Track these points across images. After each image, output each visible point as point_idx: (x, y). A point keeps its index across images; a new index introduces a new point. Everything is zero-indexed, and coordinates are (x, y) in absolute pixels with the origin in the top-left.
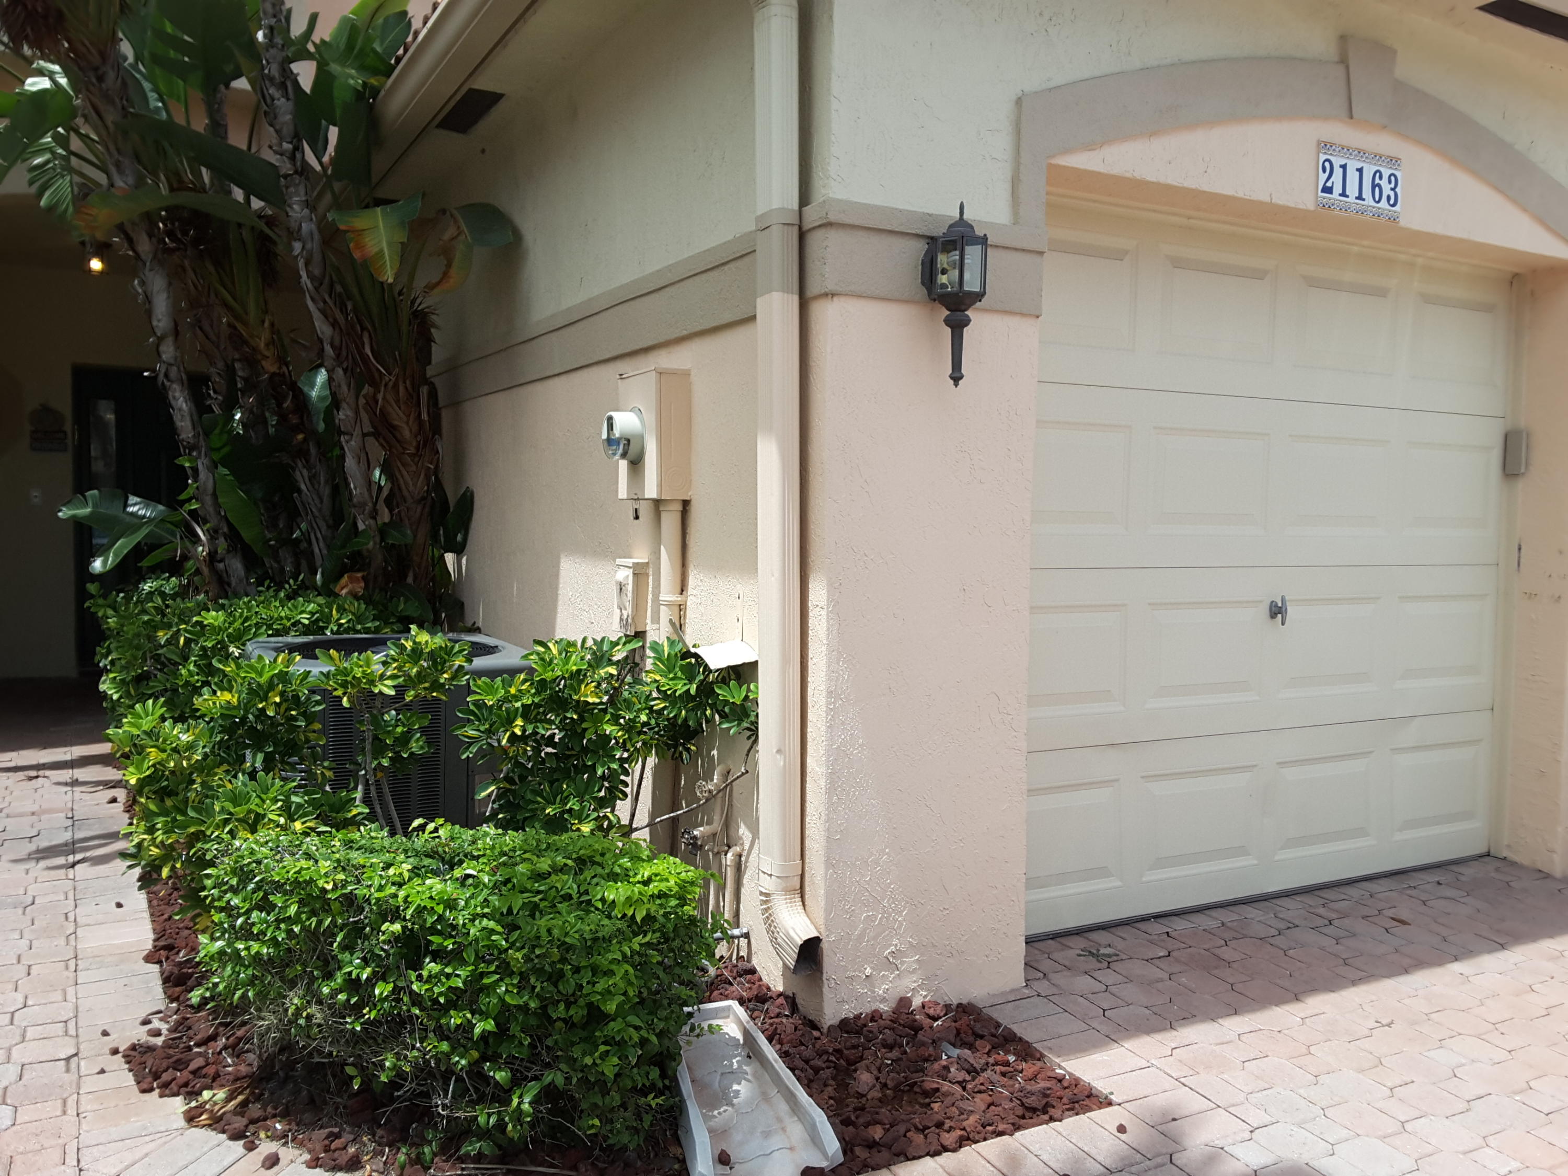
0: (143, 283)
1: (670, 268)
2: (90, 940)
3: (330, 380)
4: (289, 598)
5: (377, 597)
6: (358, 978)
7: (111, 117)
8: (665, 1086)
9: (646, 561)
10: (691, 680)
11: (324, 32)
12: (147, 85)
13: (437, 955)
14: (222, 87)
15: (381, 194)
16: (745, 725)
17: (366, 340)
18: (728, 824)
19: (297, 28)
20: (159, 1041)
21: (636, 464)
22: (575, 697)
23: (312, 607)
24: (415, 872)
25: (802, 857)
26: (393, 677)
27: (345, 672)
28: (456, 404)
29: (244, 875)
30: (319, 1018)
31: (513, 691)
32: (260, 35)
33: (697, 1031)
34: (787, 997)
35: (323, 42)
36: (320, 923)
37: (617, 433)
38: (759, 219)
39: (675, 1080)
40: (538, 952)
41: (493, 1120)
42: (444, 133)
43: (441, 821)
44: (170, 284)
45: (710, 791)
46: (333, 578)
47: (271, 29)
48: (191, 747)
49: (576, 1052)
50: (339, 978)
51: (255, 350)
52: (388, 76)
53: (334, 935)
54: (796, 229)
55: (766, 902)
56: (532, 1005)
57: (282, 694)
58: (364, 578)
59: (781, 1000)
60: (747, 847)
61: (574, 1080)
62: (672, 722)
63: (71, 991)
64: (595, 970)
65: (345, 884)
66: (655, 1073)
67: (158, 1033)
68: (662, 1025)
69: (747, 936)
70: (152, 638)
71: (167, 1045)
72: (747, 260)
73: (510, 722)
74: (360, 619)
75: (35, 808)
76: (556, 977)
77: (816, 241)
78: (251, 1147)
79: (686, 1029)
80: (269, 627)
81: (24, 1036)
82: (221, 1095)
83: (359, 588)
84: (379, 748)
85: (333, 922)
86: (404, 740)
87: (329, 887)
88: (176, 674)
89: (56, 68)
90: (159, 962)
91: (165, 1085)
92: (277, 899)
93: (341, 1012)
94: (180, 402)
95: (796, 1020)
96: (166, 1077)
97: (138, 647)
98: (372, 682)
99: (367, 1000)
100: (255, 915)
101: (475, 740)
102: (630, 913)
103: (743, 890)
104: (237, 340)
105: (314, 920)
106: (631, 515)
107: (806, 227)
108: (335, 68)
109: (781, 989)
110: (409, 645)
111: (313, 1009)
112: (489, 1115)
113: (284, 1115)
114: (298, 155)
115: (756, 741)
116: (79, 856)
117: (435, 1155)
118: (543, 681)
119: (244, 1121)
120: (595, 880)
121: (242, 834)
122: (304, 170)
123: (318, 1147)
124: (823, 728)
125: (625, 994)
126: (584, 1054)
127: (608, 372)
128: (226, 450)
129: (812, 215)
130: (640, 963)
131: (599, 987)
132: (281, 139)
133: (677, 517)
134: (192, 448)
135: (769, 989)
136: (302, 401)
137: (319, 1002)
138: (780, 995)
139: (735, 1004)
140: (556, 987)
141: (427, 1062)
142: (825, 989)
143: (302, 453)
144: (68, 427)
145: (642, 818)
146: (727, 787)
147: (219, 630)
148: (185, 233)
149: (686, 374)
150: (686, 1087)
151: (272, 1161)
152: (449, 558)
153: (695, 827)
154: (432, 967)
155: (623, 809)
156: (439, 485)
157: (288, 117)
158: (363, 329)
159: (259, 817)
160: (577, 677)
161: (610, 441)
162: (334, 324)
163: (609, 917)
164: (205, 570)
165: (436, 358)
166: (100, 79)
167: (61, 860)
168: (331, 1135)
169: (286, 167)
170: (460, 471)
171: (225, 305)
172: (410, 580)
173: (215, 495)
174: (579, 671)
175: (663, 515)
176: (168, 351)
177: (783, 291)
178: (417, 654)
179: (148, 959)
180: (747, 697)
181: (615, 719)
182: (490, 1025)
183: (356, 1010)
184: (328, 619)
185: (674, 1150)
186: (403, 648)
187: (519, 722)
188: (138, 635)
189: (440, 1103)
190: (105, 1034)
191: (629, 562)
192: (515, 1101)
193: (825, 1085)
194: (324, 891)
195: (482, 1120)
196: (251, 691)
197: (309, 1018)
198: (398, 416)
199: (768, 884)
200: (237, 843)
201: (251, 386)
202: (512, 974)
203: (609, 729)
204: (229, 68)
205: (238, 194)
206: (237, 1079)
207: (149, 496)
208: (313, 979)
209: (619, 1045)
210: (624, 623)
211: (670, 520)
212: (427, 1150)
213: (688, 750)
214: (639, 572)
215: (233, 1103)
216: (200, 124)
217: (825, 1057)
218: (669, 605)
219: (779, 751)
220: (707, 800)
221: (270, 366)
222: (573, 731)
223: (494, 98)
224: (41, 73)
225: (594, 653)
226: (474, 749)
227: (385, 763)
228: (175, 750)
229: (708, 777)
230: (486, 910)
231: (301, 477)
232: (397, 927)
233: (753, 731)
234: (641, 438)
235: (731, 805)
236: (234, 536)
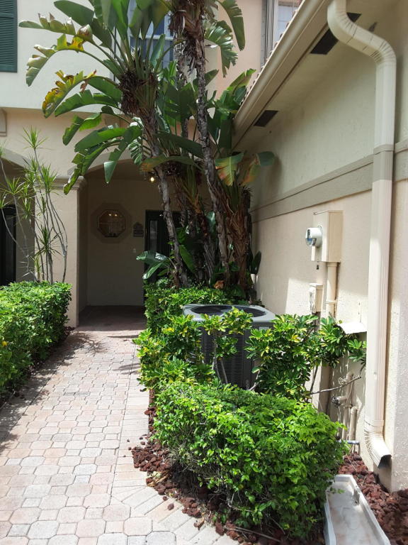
0: (160, 186)
1: (336, 171)
2: (130, 403)
3: (215, 215)
4: (199, 289)
5: (227, 289)
6: (202, 447)
7: (152, 133)
8: (318, 512)
9: (321, 284)
10: (337, 336)
11: (218, 97)
12: (164, 122)
13: (230, 445)
14: (187, 120)
15: (236, 150)
16: (360, 358)
17: (227, 201)
18: (351, 396)
19: (209, 97)
20: (143, 447)
21: (319, 248)
22: (289, 340)
23: (206, 293)
24: (224, 409)
25: (384, 419)
26: (225, 325)
27: (209, 322)
28: (257, 222)
29: (168, 399)
30: (189, 458)
31: (266, 335)
32: (197, 101)
33: (333, 491)
34: (375, 475)
35: (218, 101)
36: (190, 423)
37: (311, 236)
38: (374, 150)
39: (323, 510)
40: (266, 453)
41: (248, 514)
42: (256, 127)
43: (236, 386)
44: (168, 186)
45: (344, 382)
46: (214, 282)
47: (201, 98)
48: (157, 348)
49: (281, 496)
50: (195, 446)
51: (193, 206)
52: (238, 109)
53: (194, 428)
54: (392, 152)
55: (367, 435)
56: (264, 474)
57: (188, 329)
58: (223, 283)
59: (372, 476)
60: (360, 407)
61: (279, 507)
62: (329, 353)
63: (121, 422)
64: (289, 464)
65: (199, 410)
66: (314, 508)
67: (144, 444)
68: (317, 489)
69: (358, 444)
70: (157, 301)
71: (145, 450)
72: (369, 166)
73: (264, 347)
74: (221, 297)
75: (124, 351)
76: (273, 465)
77: (401, 157)
78: (165, 499)
79: (328, 489)
80: (192, 299)
81: (105, 438)
82: (159, 474)
83: (222, 286)
84: (219, 350)
85: (195, 423)
86: (229, 348)
87: (194, 410)
88: (163, 314)
89: (139, 119)
90: (149, 415)
91: (142, 467)
92: (177, 411)
93: (196, 457)
94: (170, 224)
95: (378, 486)
96: (143, 463)
97: (153, 304)
98: (218, 327)
99: (204, 456)
100: (170, 414)
101: (252, 352)
102: (305, 441)
103: (357, 425)
104: (188, 203)
105: (188, 421)
106: (316, 267)
107: (397, 151)
108: (221, 109)
109: (372, 470)
110: (231, 313)
111: (187, 454)
112: (246, 512)
113: (178, 487)
114: (208, 141)
115: (365, 365)
116: (133, 370)
117: (227, 519)
118: (278, 333)
119: (165, 488)
120: (292, 422)
121: (171, 381)
122: (209, 145)
123: (187, 505)
124: (396, 366)
125: (301, 476)
126: (284, 498)
127: (310, 211)
128: (183, 239)
129: (400, 146)
130: (308, 463)
131: (291, 472)
132: (203, 135)
133: (334, 269)
134: (173, 238)
135: (367, 469)
136: (207, 221)
137: (189, 452)
138: (372, 473)
139: (351, 477)
140: (273, 468)
141: (225, 485)
142: (392, 476)
143: (206, 240)
144: (144, 229)
145: (316, 388)
146: (352, 382)
147: (177, 300)
148: (173, 169)
149: (341, 212)
150: (328, 513)
151: (171, 507)
152: (252, 276)
153: (338, 396)
154: (227, 450)
155: (308, 385)
156: (250, 250)
157: (205, 128)
158: (227, 197)
159: (176, 376)
160: (291, 332)
161: (308, 239)
162: (217, 197)
163: (297, 441)
164: (175, 278)
165: (251, 206)
166: (149, 121)
167: (127, 371)
168: (191, 501)
169: (204, 145)
170: (257, 246)
171: (185, 192)
172: (239, 283)
173: (179, 254)
174: (291, 330)
175: (329, 268)
176: (167, 208)
177: (385, 179)
178: (233, 317)
179: (146, 413)
180: (361, 347)
181: (305, 349)
182: (247, 478)
183: (202, 458)
184: (210, 297)
185: (321, 539)
186: (229, 315)
187: (268, 348)
188: (153, 300)
189: (230, 501)
190: (128, 441)
191: (315, 284)
192: (256, 510)
193: (390, 519)
194: (192, 411)
195: (243, 513)
196: (178, 328)
197: (186, 456)
198: (237, 227)
199: (369, 428)
200: (168, 385)
201: (192, 218)
202: (256, 459)
203: (303, 353)
204: (188, 113)
205: (190, 155)
206: (165, 469)
207: (162, 253)
208: (187, 443)
209: (299, 497)
210: (312, 308)
211: (332, 270)
212: (224, 517)
213: (336, 363)
214: (319, 289)
215: (163, 479)
216: (179, 134)
217: (390, 507)
218: (330, 304)
219: (375, 373)
220: (343, 386)
221: (197, 211)
222: (289, 353)
223: (275, 113)
224: (135, 121)
225: (298, 322)
226: (251, 355)
227: (221, 356)
228: (152, 348)
229: (343, 375)
230: (247, 431)
231: (206, 247)
232: (215, 431)
233: (364, 361)
234: (321, 238)
235: (353, 389)
236: (185, 266)
